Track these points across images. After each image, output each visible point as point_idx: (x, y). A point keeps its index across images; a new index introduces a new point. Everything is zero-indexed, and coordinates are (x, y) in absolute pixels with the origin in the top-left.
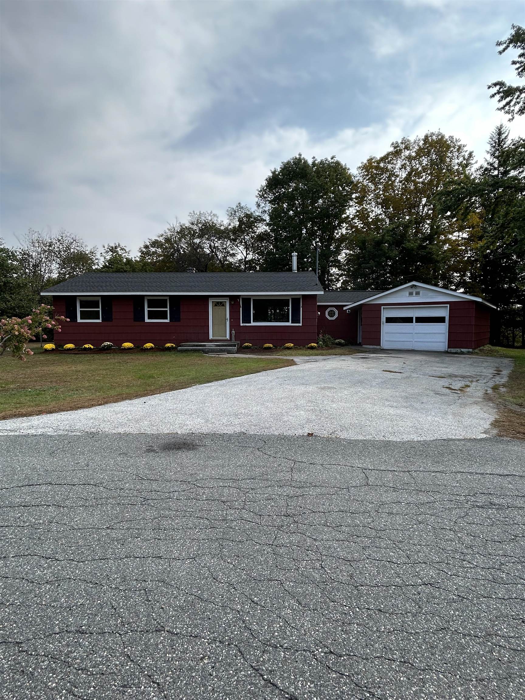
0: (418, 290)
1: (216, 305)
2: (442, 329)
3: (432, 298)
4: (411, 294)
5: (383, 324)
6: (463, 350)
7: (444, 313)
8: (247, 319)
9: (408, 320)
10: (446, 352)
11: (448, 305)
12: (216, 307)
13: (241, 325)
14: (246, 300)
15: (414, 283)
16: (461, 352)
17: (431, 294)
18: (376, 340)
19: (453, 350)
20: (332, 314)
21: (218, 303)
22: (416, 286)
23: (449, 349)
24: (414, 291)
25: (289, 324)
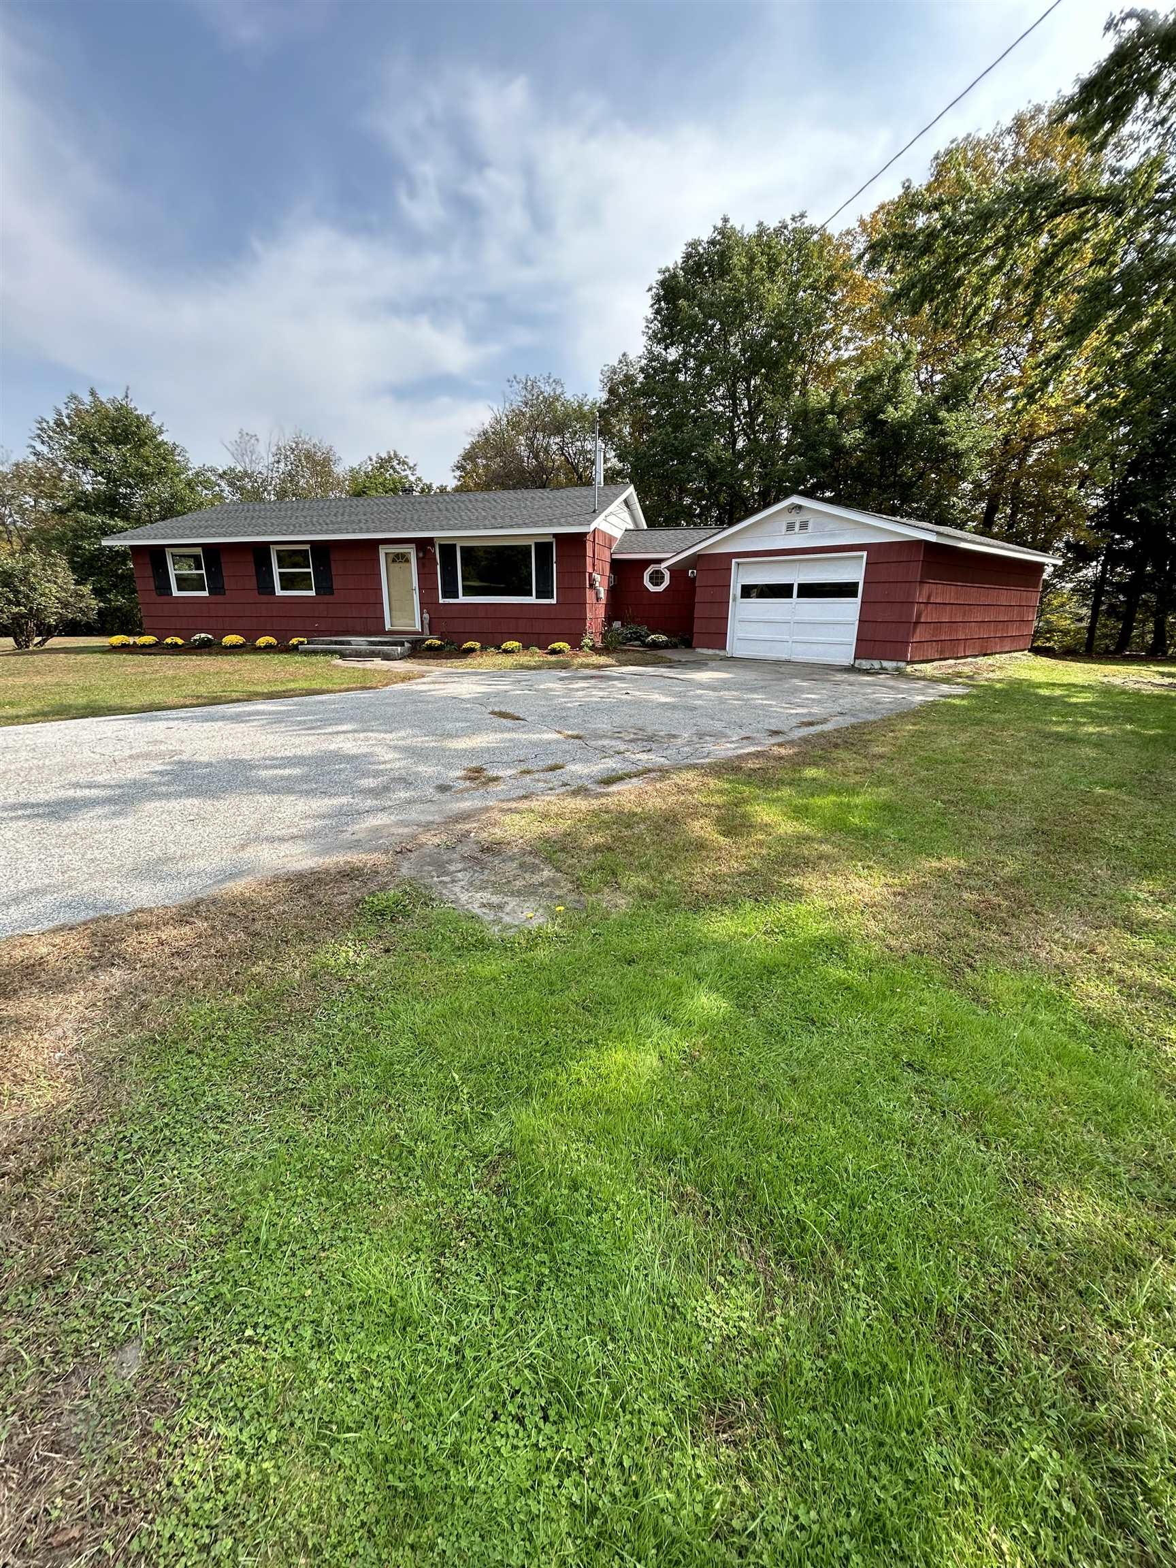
0: (804, 518)
1: (394, 561)
2: (850, 609)
3: (832, 535)
4: (790, 527)
5: (734, 600)
6: (886, 664)
7: (853, 572)
8: (450, 592)
9: (782, 591)
10: (851, 669)
11: (865, 554)
12: (396, 565)
13: (441, 601)
14: (448, 550)
15: (796, 500)
16: (882, 668)
17: (831, 525)
18: (718, 638)
19: (865, 664)
20: (657, 578)
21: (397, 555)
22: (800, 507)
23: (858, 662)
24: (797, 519)
25: (532, 600)
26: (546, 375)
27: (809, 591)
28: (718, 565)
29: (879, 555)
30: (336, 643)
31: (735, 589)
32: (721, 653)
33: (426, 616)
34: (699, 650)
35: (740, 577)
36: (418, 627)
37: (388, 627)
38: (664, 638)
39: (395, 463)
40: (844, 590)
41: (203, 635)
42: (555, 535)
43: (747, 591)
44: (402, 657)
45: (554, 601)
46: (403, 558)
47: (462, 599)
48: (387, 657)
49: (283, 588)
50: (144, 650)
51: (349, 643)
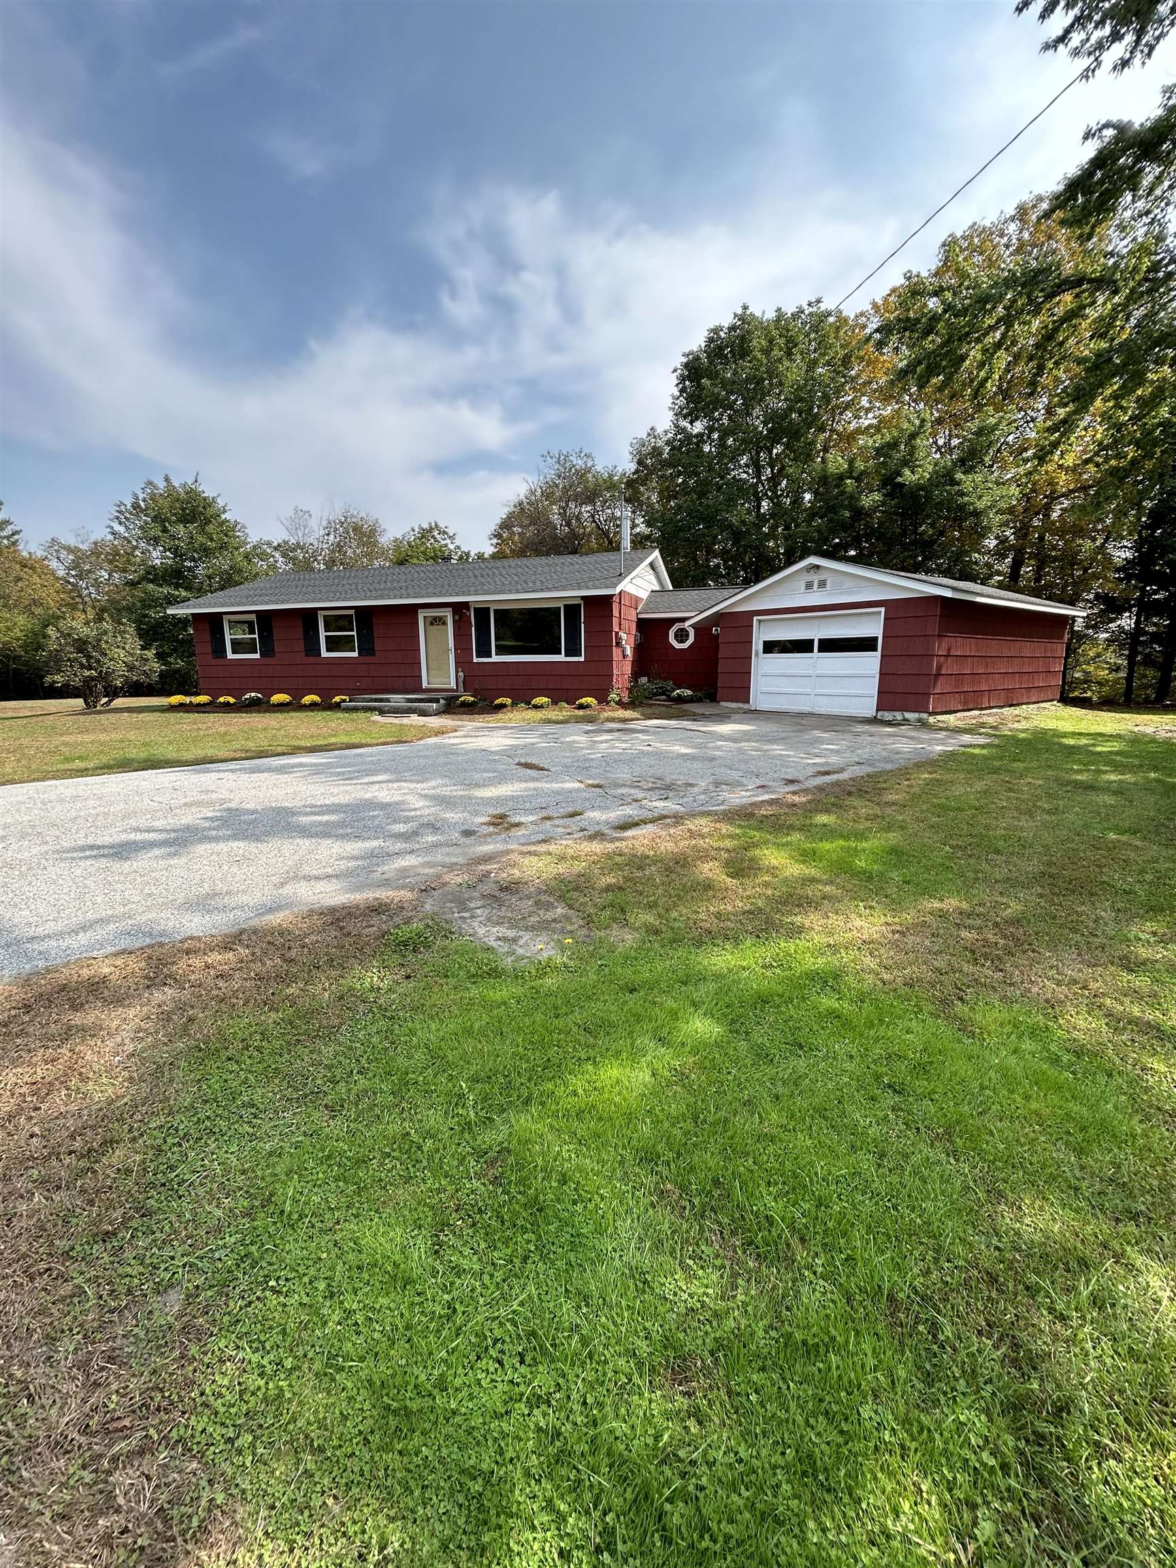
0: (822, 577)
1: (432, 624)
2: (870, 662)
3: (850, 593)
4: (809, 586)
5: (757, 655)
6: (908, 715)
7: (873, 627)
8: (484, 651)
9: (803, 646)
10: (874, 721)
11: (883, 609)
12: (435, 627)
13: (475, 660)
14: (482, 613)
15: (813, 560)
16: (905, 720)
17: (848, 583)
18: (742, 693)
19: (888, 716)
20: (682, 636)
21: (435, 618)
22: (818, 567)
23: (880, 713)
24: (815, 578)
25: (561, 658)
26: (577, 450)
27: (829, 646)
28: (740, 623)
29: (896, 611)
30: (376, 700)
31: (757, 645)
32: (746, 706)
33: (461, 674)
34: (723, 704)
35: (761, 634)
36: (453, 685)
37: (425, 685)
38: (689, 692)
39: (436, 533)
40: (865, 644)
41: (253, 694)
42: (583, 598)
43: (770, 647)
44: (437, 713)
45: (582, 659)
46: (441, 621)
47: (495, 658)
48: (423, 713)
49: (328, 650)
50: (199, 709)
51: (388, 700)
